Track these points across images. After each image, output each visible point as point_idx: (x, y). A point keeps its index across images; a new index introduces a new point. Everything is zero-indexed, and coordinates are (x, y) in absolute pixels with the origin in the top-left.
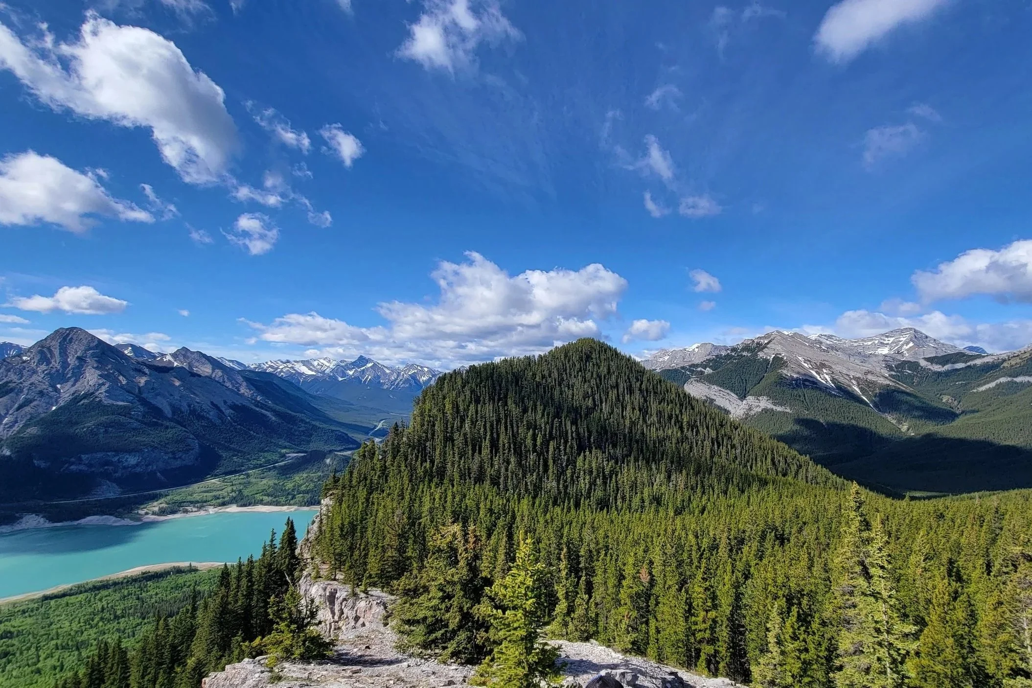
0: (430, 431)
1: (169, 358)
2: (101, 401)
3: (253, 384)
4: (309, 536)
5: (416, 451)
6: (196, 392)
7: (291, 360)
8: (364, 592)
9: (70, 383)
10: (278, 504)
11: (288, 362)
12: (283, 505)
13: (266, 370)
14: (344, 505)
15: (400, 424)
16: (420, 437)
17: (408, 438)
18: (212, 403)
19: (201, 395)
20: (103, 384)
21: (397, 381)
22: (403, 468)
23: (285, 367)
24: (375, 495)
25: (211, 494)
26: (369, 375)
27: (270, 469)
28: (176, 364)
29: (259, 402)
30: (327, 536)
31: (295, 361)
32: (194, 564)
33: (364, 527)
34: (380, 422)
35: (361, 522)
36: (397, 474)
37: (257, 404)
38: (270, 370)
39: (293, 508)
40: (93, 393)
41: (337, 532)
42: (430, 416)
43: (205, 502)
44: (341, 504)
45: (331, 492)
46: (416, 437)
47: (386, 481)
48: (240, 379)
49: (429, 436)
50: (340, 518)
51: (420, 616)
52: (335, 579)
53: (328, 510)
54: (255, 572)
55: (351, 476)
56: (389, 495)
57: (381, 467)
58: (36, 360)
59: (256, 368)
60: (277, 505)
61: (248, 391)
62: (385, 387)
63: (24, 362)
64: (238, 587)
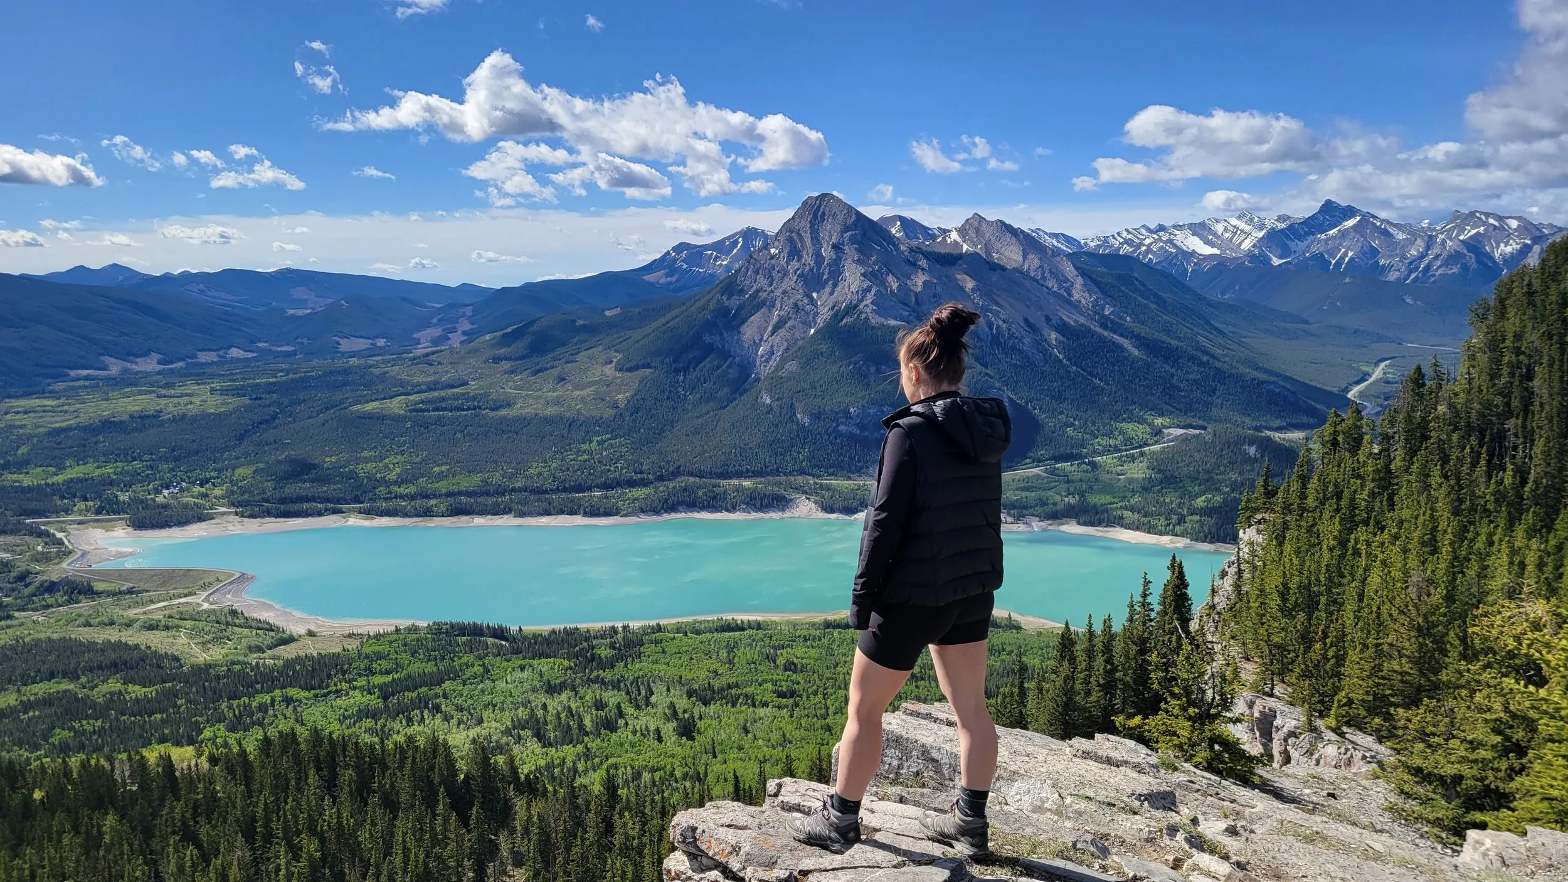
0: (1516, 392)
1: (954, 236)
2: (867, 318)
3: (1093, 281)
4: (1216, 600)
5: (1474, 440)
6: (999, 300)
7: (1167, 224)
8: (1333, 730)
9: (828, 289)
10: (1150, 529)
11: (1162, 228)
12: (1161, 534)
13: (1119, 249)
14: (1288, 548)
15: (1427, 370)
16: (1488, 405)
17: (1451, 406)
18: (1026, 320)
19: (1007, 306)
20: (868, 290)
21: (1426, 262)
22: (1435, 479)
23: (1156, 241)
24: (1361, 534)
25: (1033, 494)
26: (1348, 249)
27: (1133, 459)
28: (965, 247)
29: (1107, 318)
30: (1252, 604)
31: (1175, 227)
32: (1014, 616)
33: (1335, 602)
34: (1377, 364)
35: (1329, 590)
36: (1420, 493)
37: (1105, 323)
38: (1126, 249)
39: (1182, 542)
40: (856, 306)
41: (1274, 601)
42: (1518, 352)
43: (1026, 507)
44: (1281, 544)
45: (1259, 516)
46: (1476, 406)
47: (1392, 506)
48: (1069, 269)
49: (1515, 403)
50: (1279, 573)
51: (1449, 770)
52: (1271, 695)
53: (1253, 553)
54: (1118, 647)
55: (1304, 486)
56: (1396, 537)
57: (1377, 471)
58: (785, 254)
59: (1099, 246)
60: (1149, 532)
61: (1087, 295)
62: (1393, 276)
63: (772, 257)
64: (1089, 668)
